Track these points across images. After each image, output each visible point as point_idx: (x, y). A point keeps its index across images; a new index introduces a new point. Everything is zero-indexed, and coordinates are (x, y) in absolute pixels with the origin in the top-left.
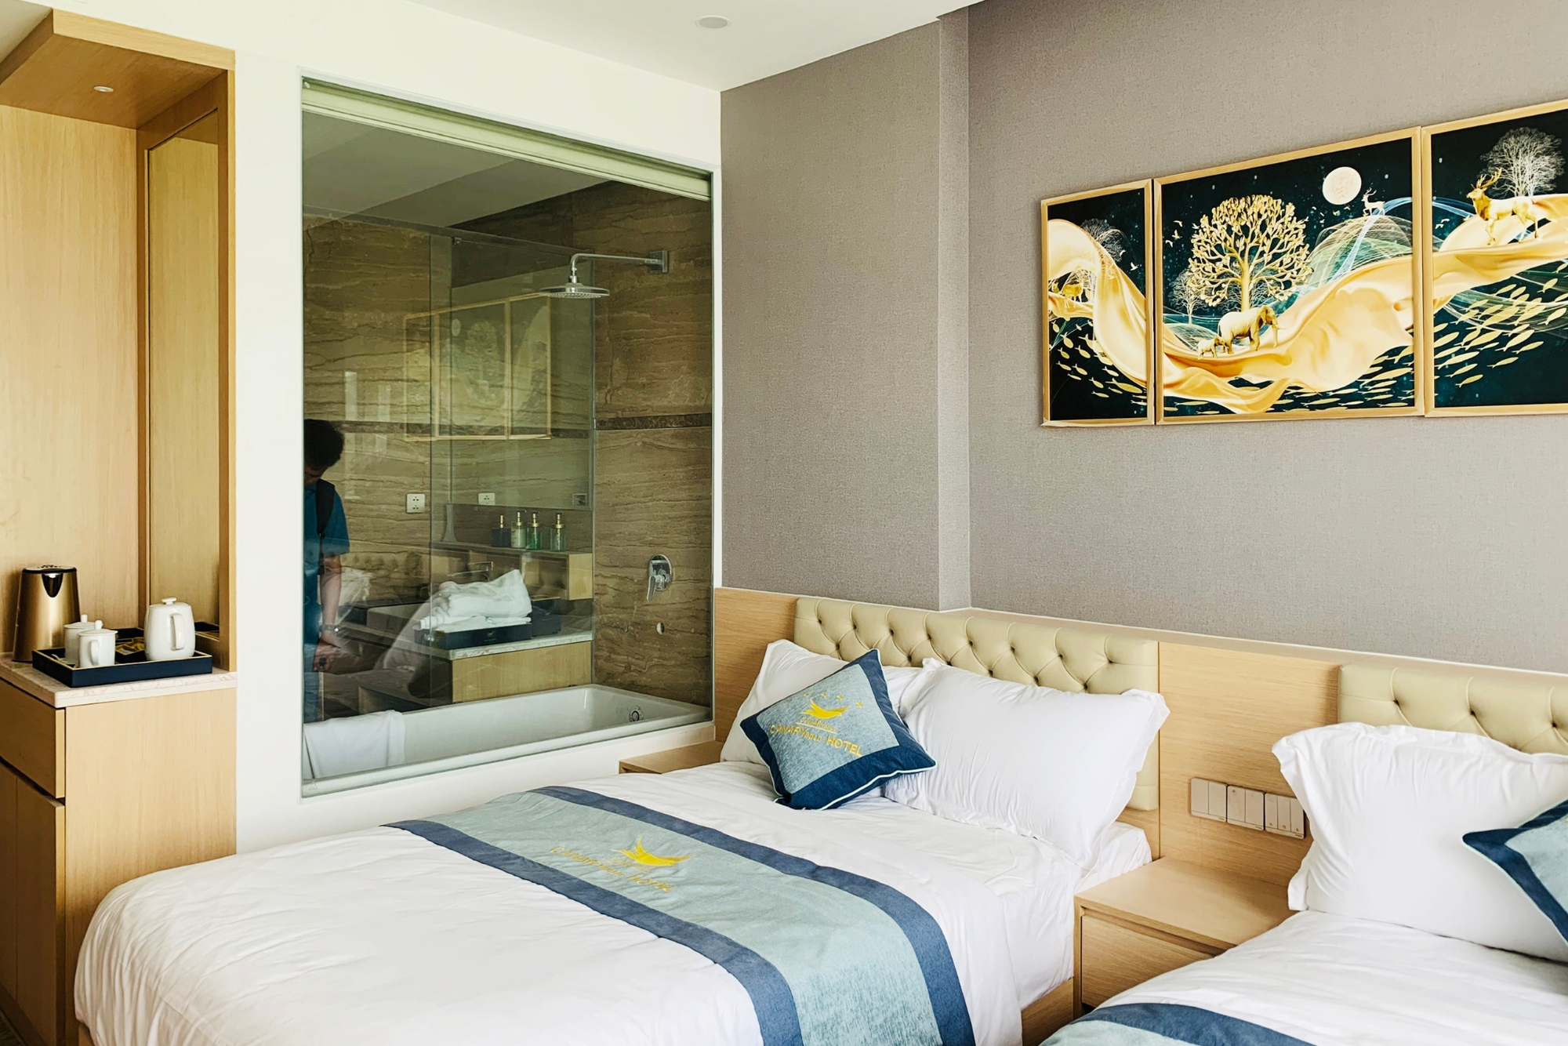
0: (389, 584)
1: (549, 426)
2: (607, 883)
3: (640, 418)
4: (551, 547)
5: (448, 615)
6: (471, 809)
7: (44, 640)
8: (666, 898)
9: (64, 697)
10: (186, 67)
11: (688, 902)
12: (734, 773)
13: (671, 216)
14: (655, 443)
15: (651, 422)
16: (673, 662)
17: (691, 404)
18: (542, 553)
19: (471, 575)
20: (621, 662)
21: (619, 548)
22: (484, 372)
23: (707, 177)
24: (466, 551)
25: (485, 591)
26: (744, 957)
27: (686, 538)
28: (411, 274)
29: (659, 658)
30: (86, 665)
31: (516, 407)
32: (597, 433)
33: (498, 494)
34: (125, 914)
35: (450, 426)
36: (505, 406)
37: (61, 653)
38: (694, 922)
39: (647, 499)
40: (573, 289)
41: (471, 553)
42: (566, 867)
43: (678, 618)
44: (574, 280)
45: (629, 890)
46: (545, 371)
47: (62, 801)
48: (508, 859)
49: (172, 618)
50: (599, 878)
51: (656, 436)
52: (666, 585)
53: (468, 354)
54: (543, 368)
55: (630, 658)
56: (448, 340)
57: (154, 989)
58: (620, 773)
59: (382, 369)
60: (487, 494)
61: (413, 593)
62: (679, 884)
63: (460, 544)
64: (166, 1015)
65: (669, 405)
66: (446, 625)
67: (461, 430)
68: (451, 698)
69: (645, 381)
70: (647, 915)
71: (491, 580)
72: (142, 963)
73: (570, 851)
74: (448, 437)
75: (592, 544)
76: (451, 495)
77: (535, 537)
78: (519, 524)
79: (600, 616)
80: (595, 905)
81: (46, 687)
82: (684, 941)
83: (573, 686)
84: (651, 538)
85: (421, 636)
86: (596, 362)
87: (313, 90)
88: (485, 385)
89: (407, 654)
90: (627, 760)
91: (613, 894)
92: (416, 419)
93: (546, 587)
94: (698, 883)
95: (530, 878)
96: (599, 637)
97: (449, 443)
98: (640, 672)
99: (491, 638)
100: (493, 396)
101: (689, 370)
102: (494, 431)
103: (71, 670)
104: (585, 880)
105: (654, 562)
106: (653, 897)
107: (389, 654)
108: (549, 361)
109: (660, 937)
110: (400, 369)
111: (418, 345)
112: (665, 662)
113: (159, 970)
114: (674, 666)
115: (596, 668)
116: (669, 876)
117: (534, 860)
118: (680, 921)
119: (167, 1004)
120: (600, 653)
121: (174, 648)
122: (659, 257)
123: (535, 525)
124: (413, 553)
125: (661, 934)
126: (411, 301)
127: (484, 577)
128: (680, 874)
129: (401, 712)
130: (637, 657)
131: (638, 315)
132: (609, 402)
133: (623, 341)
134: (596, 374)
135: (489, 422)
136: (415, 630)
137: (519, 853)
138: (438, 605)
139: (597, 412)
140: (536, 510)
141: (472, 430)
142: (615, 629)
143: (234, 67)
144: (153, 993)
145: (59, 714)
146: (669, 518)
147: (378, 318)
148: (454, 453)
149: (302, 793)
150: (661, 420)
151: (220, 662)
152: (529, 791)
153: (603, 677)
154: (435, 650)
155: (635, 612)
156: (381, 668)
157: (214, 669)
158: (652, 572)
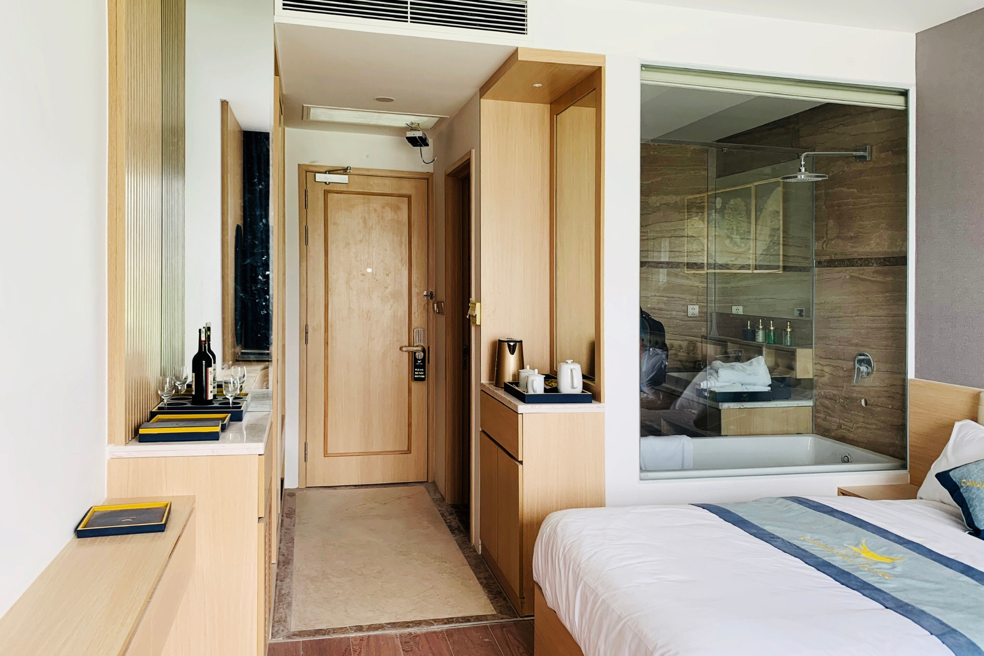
0: (677, 359)
1: (781, 264)
2: (843, 566)
3: (849, 260)
4: (783, 343)
5: (718, 381)
6: (745, 503)
7: (508, 378)
8: (888, 584)
9: (522, 408)
10: (580, 68)
11: (905, 590)
12: (930, 509)
13: (874, 122)
14: (860, 276)
15: (857, 262)
16: (874, 427)
17: (889, 250)
18: (776, 347)
19: (729, 357)
20: (834, 422)
21: (832, 346)
22: (737, 230)
23: (904, 94)
24: (726, 342)
25: (740, 368)
26: (954, 635)
27: (885, 342)
28: (691, 172)
29: (864, 422)
30: (531, 392)
31: (759, 252)
32: (816, 270)
33: (744, 307)
34: (559, 529)
35: (715, 264)
36: (751, 251)
37: (517, 384)
38: (912, 604)
39: (854, 315)
40: (803, 176)
41: (729, 344)
42: (814, 550)
43: (879, 397)
44: (803, 169)
45: (859, 573)
46: (778, 229)
47: (521, 462)
48: (773, 538)
49: (572, 370)
50: (837, 561)
51: (861, 272)
52: (868, 374)
53: (726, 219)
54: (776, 227)
55: (841, 420)
56: (714, 211)
57: (577, 572)
58: (838, 495)
59: (673, 230)
60: (737, 307)
61: (692, 365)
62: (897, 576)
63: (720, 337)
64: (585, 588)
65: (871, 251)
66: (716, 387)
67: (722, 266)
68: (720, 432)
69: (852, 234)
70: (875, 591)
71: (743, 362)
72: (570, 556)
73: (815, 540)
74: (713, 271)
75: (812, 343)
76: (715, 307)
77: (772, 336)
78: (761, 327)
79: (819, 391)
80: (837, 578)
81: (513, 402)
82: (905, 614)
83: (800, 434)
84: (857, 341)
85: (700, 392)
86: (815, 222)
87: (647, 71)
88: (737, 238)
89: (691, 402)
90: (844, 487)
91: (849, 574)
92: (693, 260)
93: (781, 369)
94: (912, 578)
95: (790, 552)
96: (818, 403)
97: (714, 274)
98: (849, 430)
99: (745, 398)
100: (743, 245)
101: (887, 227)
102: (742, 267)
103: (525, 394)
104: (827, 561)
105: (860, 357)
106: (878, 581)
107: (679, 402)
108: (781, 222)
109: (887, 608)
110: (684, 229)
111: (694, 214)
112: (868, 426)
113: (579, 563)
114: (875, 429)
115: (815, 425)
116: (889, 569)
117: (790, 541)
118: (901, 601)
119: (585, 582)
120: (818, 415)
121: (573, 387)
122: (865, 150)
123: (772, 328)
124: (691, 341)
125: (887, 606)
126: (691, 188)
127: (738, 359)
128: (896, 569)
129: (691, 437)
130: (846, 420)
131: (848, 190)
132: (825, 249)
133: (836, 208)
134: (816, 231)
135: (740, 262)
136: (697, 389)
137: (779, 535)
138: (711, 374)
139: (816, 255)
140: (773, 319)
141: (728, 267)
142: (829, 400)
143: (605, 64)
144: (577, 575)
145: (520, 416)
146: (872, 328)
147: (672, 199)
148: (716, 281)
149: (640, 477)
150: (865, 261)
151: (595, 398)
152: (781, 498)
153: (821, 430)
154: (710, 402)
155: (845, 389)
156: (674, 409)
157: (593, 401)
158: (857, 366)
